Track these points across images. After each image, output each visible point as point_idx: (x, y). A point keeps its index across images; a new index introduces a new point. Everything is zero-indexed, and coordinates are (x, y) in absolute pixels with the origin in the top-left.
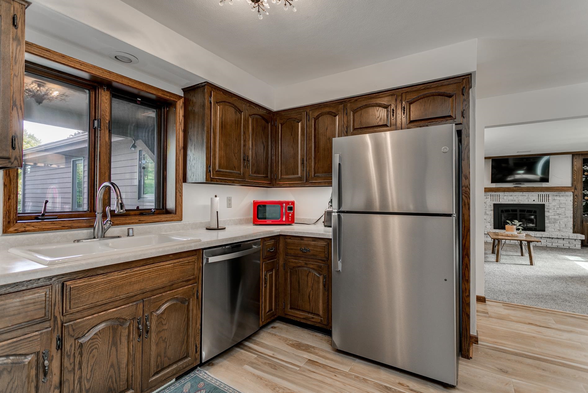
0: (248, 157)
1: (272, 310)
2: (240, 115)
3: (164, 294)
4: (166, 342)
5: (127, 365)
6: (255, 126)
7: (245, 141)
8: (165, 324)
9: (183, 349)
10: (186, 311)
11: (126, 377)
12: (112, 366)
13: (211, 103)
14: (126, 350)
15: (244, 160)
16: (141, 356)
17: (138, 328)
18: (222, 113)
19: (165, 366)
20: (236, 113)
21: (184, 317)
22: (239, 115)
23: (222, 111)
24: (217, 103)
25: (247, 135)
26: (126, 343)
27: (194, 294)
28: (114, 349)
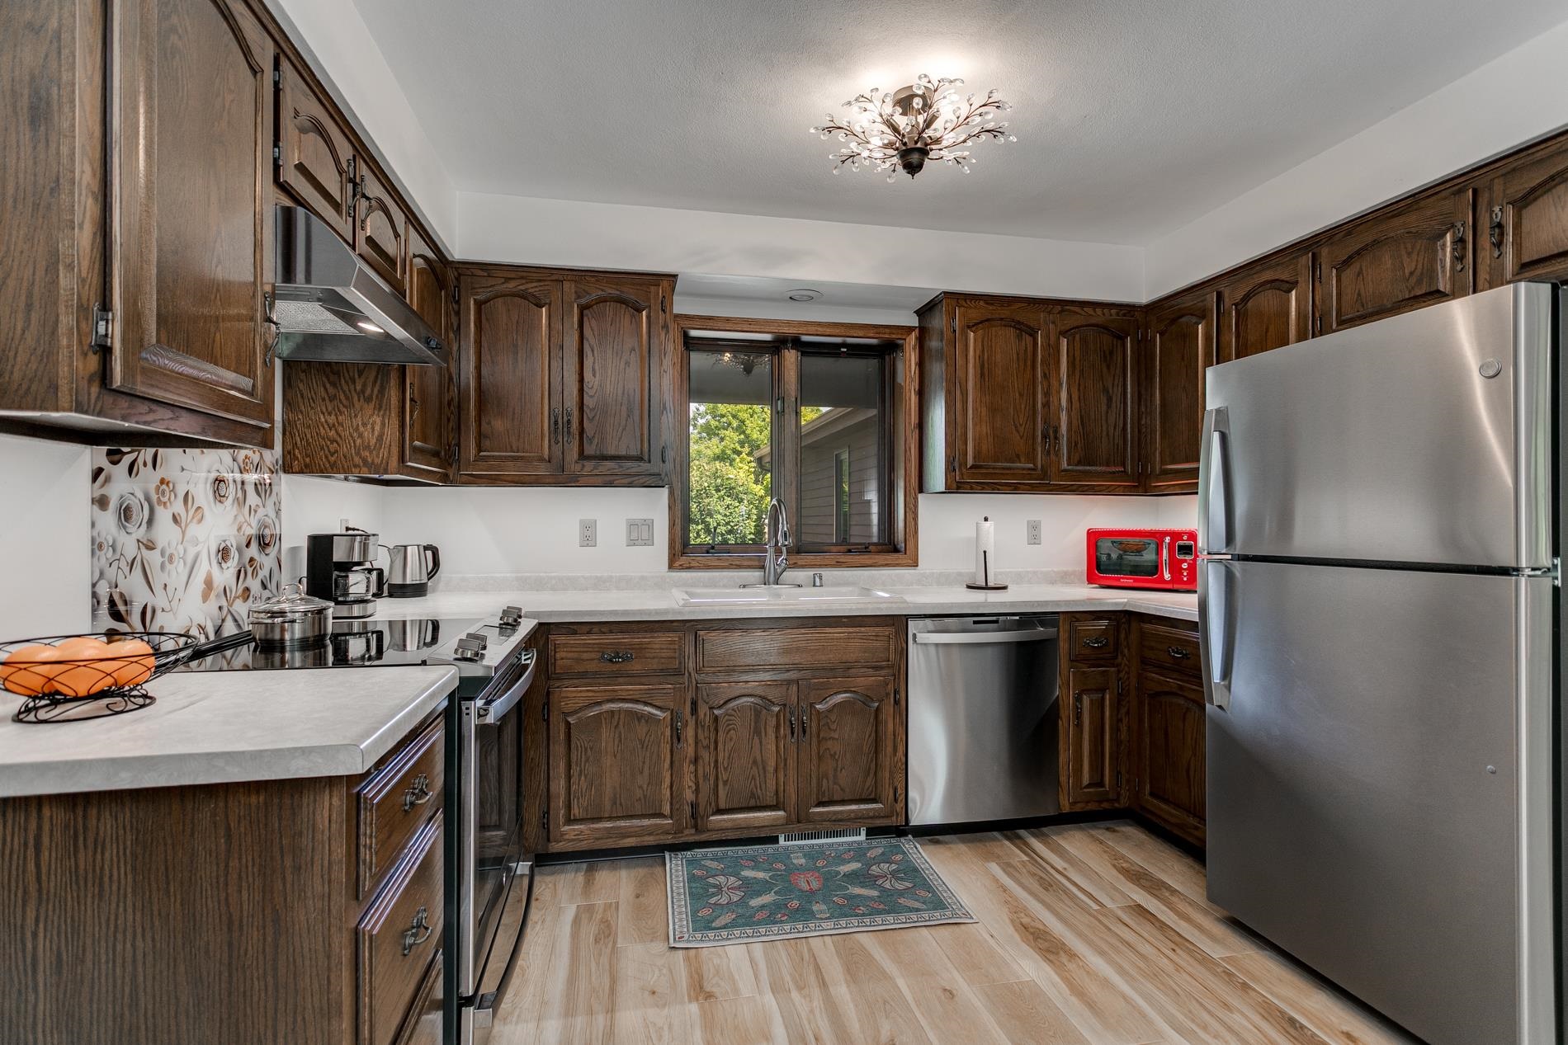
0: (1056, 430)
1: (1101, 784)
2: (1031, 338)
3: (831, 680)
4: (837, 761)
5: (776, 770)
6: (1077, 353)
7: (1047, 394)
8: (835, 731)
9: (868, 784)
10: (872, 720)
11: (774, 787)
12: (755, 762)
13: (955, 331)
14: (774, 748)
15: (1045, 437)
16: (795, 764)
17: (791, 721)
18: (983, 346)
19: (835, 798)
20: (1019, 337)
21: (869, 729)
22: (1029, 339)
23: (983, 342)
24: (969, 327)
25: (1054, 382)
26: (773, 736)
27: (888, 694)
28: (756, 739)
